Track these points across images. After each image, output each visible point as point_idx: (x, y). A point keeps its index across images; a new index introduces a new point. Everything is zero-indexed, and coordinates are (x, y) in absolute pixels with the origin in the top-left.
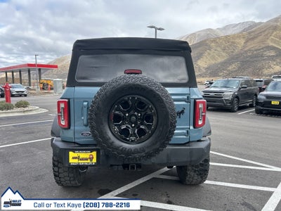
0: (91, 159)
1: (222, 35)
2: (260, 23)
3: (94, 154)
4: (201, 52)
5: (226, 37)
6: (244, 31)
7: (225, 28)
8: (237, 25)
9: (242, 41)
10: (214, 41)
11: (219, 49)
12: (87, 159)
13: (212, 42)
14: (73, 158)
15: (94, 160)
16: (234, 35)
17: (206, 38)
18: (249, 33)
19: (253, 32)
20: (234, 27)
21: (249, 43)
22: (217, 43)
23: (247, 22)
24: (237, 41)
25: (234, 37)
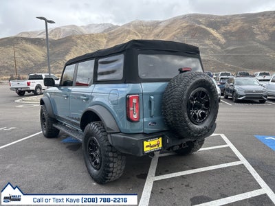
0: (158, 144)
1: (87, 33)
2: (117, 26)
3: (160, 139)
4: (69, 47)
5: (90, 35)
6: (105, 31)
7: (89, 27)
8: (99, 25)
9: (105, 41)
10: (80, 38)
11: (85, 46)
12: (155, 146)
13: (78, 38)
14: (147, 147)
15: (161, 145)
16: (98, 34)
17: (71, 34)
18: (110, 34)
19: (112, 33)
20: (96, 27)
21: (110, 43)
22: (83, 40)
23: (107, 24)
24: (100, 39)
25: (97, 36)
